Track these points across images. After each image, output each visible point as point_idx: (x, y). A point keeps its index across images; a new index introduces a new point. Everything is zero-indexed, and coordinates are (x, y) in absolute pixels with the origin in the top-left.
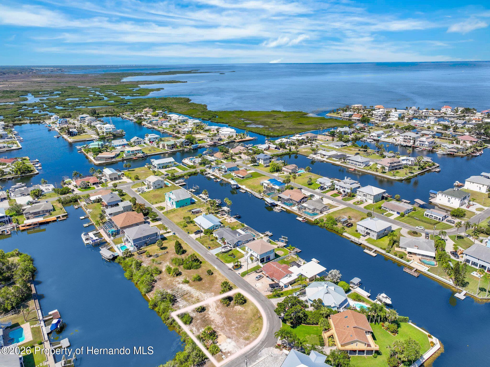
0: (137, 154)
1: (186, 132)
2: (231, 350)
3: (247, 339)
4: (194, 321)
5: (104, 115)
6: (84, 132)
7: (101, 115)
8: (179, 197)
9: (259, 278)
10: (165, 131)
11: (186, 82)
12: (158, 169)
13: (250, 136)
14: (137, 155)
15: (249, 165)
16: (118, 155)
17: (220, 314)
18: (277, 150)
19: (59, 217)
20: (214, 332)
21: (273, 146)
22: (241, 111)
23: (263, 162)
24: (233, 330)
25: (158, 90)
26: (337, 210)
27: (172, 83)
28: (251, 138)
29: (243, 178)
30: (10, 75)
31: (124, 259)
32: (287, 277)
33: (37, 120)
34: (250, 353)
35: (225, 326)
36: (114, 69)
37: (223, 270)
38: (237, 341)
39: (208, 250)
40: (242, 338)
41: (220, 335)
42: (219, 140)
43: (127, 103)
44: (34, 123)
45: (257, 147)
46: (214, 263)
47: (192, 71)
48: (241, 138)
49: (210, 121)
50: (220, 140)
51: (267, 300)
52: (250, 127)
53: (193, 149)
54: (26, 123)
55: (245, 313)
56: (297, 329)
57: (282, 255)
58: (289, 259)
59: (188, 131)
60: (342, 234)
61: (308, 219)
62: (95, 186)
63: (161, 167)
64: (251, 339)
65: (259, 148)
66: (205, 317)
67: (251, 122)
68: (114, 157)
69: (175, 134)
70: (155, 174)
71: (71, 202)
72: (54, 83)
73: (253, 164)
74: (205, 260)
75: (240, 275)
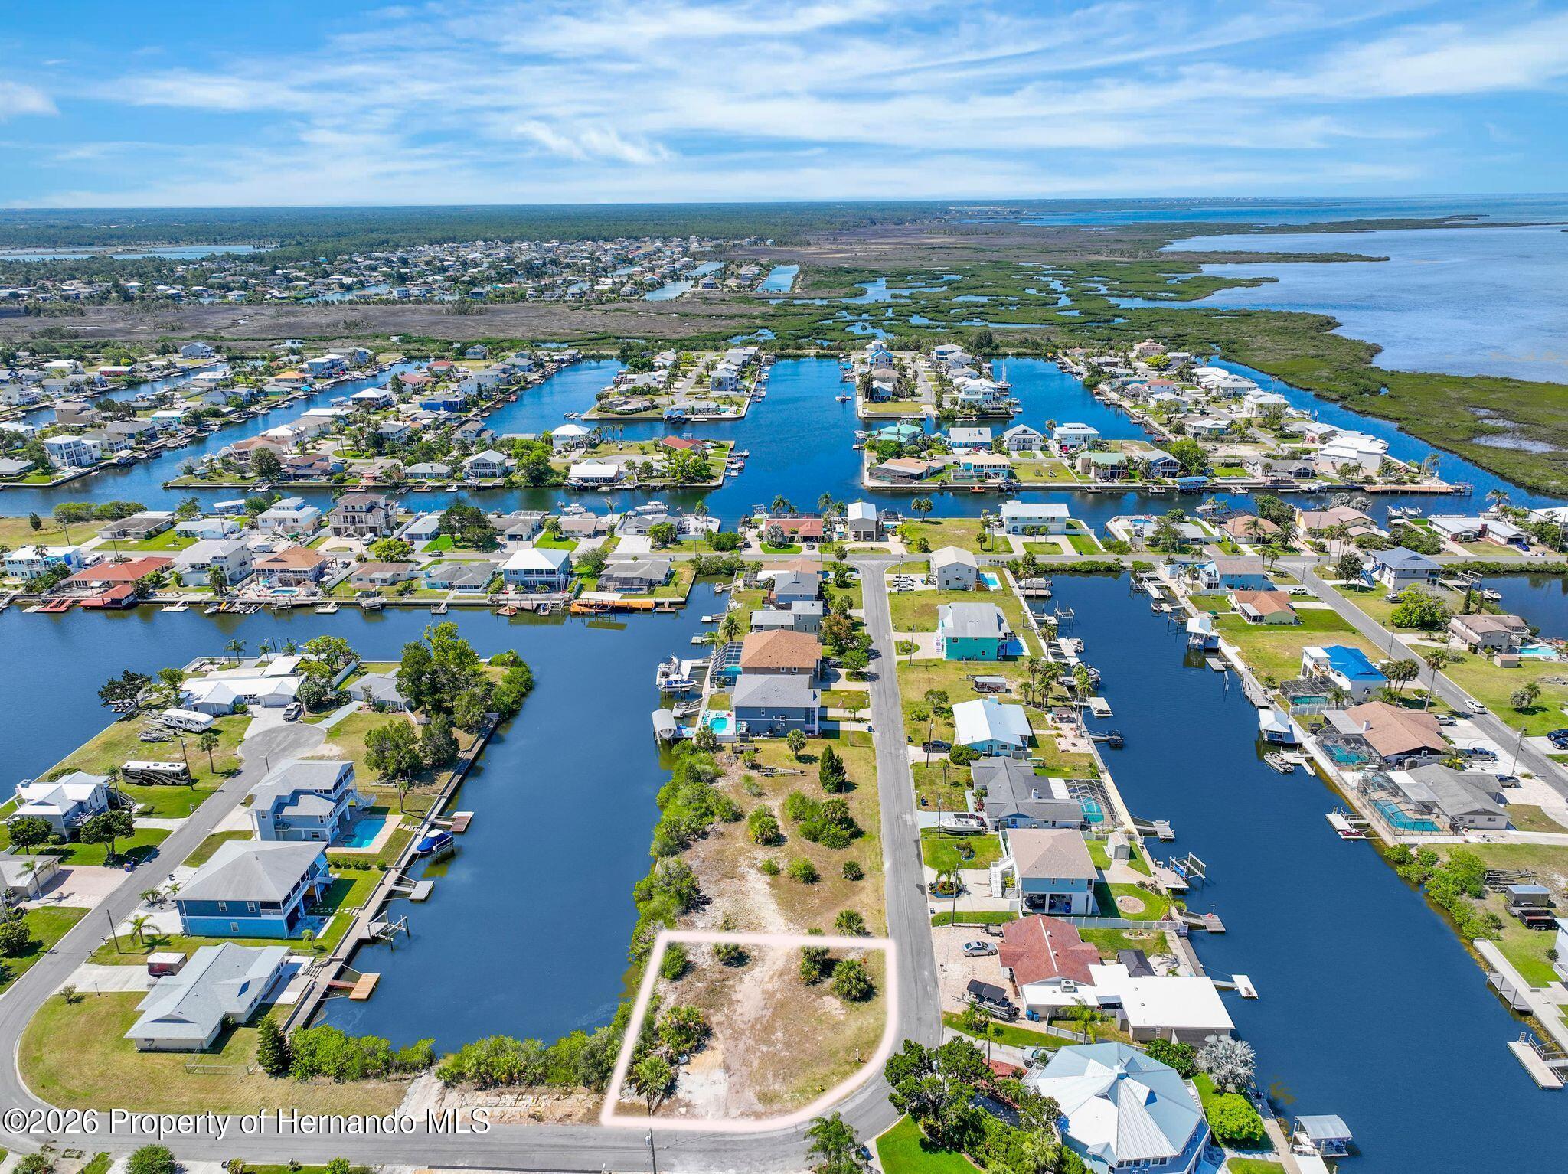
0: (990, 477)
1: (1205, 433)
2: (699, 1102)
3: (766, 1098)
4: (689, 977)
5: (1010, 352)
6: (914, 394)
7: (1001, 351)
8: (964, 627)
9: (976, 952)
10: (1146, 418)
11: (1387, 259)
12: (1009, 533)
13: (1440, 478)
14: (989, 481)
15: (1329, 583)
16: (935, 473)
17: (769, 995)
18: (1514, 547)
19: (662, 604)
20: (707, 1032)
21: (1501, 530)
22: (1504, 379)
23: (1392, 580)
24: (758, 1054)
25: (1256, 282)
26: (1552, 843)
27: (1328, 261)
28: (1445, 487)
29: (1255, 619)
30: (885, 227)
31: (695, 750)
32: (1057, 988)
33: (836, 349)
34: (734, 1138)
35: (747, 1033)
36: (1176, 210)
37: (897, 882)
38: (737, 1090)
39: (915, 808)
40: (758, 1088)
41: (713, 1049)
42: (1297, 475)
43: (1113, 321)
44: (825, 356)
45: (1432, 523)
46: (894, 852)
47: (1449, 219)
48: (1399, 481)
49: (1340, 404)
50: (1306, 475)
51: (936, 1026)
52: (1489, 443)
53: (1182, 491)
54: (808, 356)
55: (835, 1027)
56: (932, 1157)
57: (1129, 917)
58: (1145, 936)
59: (1210, 430)
60: (1472, 941)
61: (1376, 834)
62: (804, 546)
63: (1020, 530)
64: (776, 1107)
65: (1435, 528)
66: (727, 983)
67: (1513, 425)
68: (920, 477)
69: (1167, 432)
70: (985, 546)
71: (718, 572)
72: (967, 251)
73: (1344, 582)
74: (879, 831)
75: (931, 916)
